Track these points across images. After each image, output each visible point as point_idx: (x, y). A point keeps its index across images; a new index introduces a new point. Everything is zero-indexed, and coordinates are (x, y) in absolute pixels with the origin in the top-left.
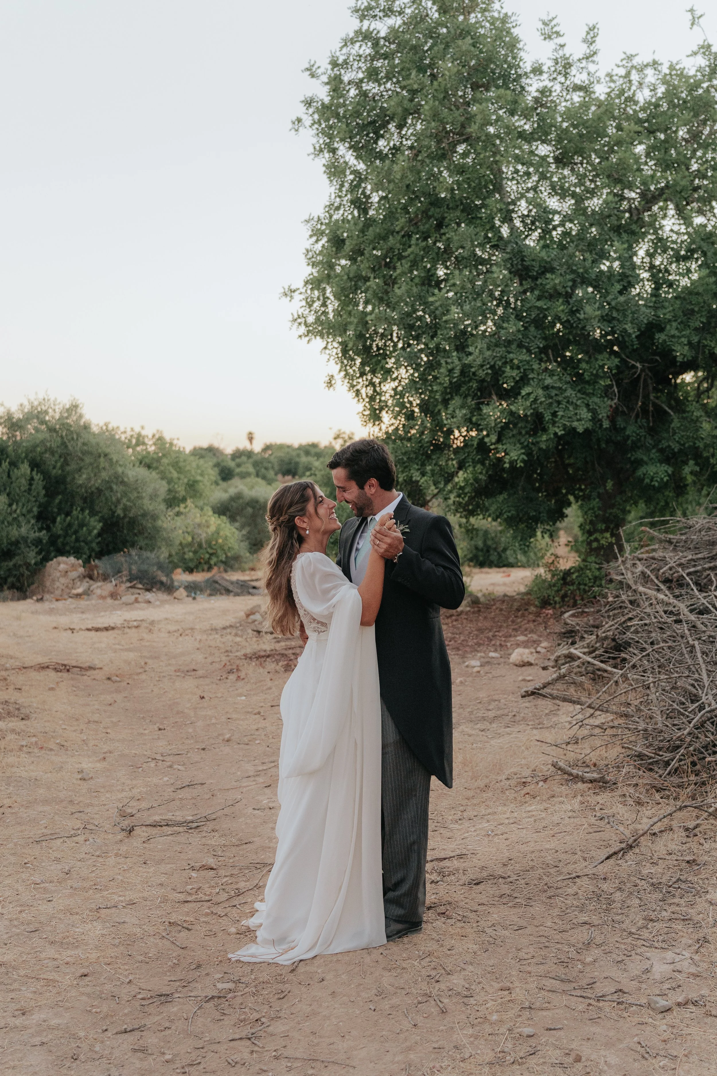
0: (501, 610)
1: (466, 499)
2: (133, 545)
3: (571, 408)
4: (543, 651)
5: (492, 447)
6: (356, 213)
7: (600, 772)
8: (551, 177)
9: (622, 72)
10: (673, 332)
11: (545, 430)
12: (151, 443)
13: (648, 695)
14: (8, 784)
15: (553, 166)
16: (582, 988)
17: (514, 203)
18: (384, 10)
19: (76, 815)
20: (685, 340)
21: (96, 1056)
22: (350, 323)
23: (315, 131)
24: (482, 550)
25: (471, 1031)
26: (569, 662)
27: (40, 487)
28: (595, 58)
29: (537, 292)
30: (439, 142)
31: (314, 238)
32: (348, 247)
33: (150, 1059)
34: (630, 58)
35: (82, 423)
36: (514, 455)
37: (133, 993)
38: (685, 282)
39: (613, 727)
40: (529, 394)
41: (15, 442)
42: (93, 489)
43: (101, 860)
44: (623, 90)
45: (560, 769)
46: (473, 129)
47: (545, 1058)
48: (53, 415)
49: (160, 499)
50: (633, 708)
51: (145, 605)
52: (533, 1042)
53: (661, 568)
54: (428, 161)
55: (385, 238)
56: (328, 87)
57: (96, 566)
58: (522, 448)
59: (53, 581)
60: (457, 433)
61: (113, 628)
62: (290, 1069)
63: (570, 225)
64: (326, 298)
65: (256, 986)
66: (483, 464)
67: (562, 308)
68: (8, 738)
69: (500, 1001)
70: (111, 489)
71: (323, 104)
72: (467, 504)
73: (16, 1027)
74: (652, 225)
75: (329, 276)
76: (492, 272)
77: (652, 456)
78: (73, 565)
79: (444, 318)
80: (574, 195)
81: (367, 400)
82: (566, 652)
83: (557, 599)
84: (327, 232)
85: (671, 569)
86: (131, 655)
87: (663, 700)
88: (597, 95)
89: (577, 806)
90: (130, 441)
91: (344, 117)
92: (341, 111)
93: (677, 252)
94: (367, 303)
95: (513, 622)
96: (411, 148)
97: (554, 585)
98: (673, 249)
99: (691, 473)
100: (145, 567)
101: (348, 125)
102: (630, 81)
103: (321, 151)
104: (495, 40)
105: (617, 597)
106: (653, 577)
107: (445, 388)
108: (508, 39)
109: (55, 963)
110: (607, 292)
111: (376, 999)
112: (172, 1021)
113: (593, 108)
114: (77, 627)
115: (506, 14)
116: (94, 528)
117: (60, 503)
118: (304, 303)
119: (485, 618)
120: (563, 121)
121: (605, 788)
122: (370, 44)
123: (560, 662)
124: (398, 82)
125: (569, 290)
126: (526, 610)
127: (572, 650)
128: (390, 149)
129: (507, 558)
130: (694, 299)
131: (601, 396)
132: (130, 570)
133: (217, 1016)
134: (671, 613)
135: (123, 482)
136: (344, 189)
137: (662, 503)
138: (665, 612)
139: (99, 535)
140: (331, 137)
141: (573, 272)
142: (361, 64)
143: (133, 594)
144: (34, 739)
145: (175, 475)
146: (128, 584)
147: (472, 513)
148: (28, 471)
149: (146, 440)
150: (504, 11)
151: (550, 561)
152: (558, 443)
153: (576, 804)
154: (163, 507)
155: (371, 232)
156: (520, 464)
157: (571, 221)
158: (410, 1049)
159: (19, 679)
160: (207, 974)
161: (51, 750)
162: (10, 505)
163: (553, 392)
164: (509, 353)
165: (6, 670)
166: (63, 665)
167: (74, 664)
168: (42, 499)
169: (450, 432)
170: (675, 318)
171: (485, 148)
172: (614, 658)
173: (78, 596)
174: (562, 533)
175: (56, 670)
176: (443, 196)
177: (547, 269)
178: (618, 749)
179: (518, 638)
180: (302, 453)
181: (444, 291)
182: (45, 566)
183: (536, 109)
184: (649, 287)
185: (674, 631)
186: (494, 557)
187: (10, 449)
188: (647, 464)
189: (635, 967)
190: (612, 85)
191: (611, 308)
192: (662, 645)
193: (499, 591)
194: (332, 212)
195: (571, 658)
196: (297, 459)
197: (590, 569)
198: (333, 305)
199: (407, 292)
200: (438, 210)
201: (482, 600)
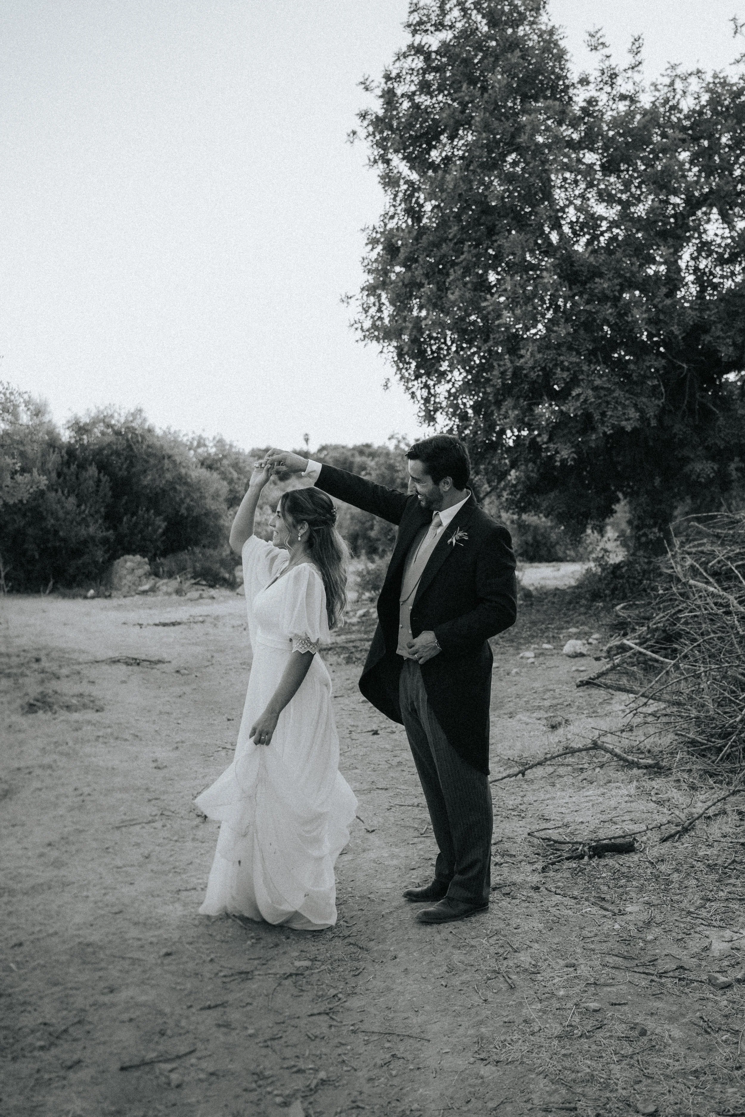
0: (553, 603)
1: (518, 496)
2: (196, 543)
3: (620, 408)
4: (595, 642)
5: (544, 446)
6: (410, 222)
7: (654, 757)
8: (598, 184)
9: (667, 81)
10: (719, 333)
11: (594, 429)
12: (211, 444)
13: (699, 684)
14: (87, 773)
15: (600, 173)
16: (644, 965)
17: (562, 210)
18: (435, 25)
19: (153, 802)
20: (729, 341)
21: (182, 1031)
22: (406, 328)
23: (370, 144)
24: (532, 545)
25: (539, 1006)
26: (621, 653)
27: (108, 489)
28: (640, 68)
29: (585, 296)
30: (490, 152)
31: (370, 247)
32: (402, 255)
33: (234, 1033)
34: (673, 67)
35: (146, 427)
36: (565, 453)
37: (215, 971)
38: (729, 284)
39: (666, 715)
40: (579, 395)
41: (82, 445)
42: (158, 490)
43: (178, 844)
44: (668, 98)
45: (616, 755)
46: (522, 139)
47: (611, 1031)
48: (119, 420)
49: (221, 499)
50: (685, 696)
51: (210, 601)
52: (599, 1016)
53: (710, 562)
54: (479, 170)
55: (437, 245)
56: (382, 100)
57: (162, 564)
58: (572, 447)
59: (121, 578)
60: (509, 433)
61: (179, 624)
62: (367, 1043)
63: (618, 231)
64: (381, 304)
65: (331, 964)
66: (535, 463)
67: (610, 311)
68: (84, 729)
69: (565, 977)
70: (175, 489)
71: (377, 117)
72: (519, 502)
73: (105, 1004)
74: (696, 229)
75: (384, 283)
76: (542, 277)
77: (698, 453)
78: (139, 563)
79: (497, 323)
80: (620, 202)
81: (422, 402)
82: (618, 643)
83: (607, 592)
84: (382, 240)
85: (719, 562)
86: (198, 649)
87: (714, 689)
88: (642, 104)
89: (633, 791)
90: (191, 443)
91: (398, 129)
92: (395, 124)
93: (721, 255)
94: (421, 308)
95: (565, 614)
96: (462, 158)
97: (605, 579)
98: (717, 252)
99: (737, 469)
100: (208, 564)
101: (401, 137)
102: (674, 90)
103: (375, 162)
104: (543, 52)
105: (667, 589)
106: (702, 570)
107: (498, 389)
108: (555, 51)
109: (139, 943)
110: (654, 296)
111: (447, 975)
112: (253, 998)
113: (638, 117)
114: (145, 623)
115: (553, 27)
116: (159, 527)
117: (126, 503)
118: (360, 309)
119: (538, 611)
120: (609, 129)
121: (660, 773)
122: (422, 58)
123: (613, 653)
124: (449, 94)
125: (617, 294)
126: (577, 603)
127: (625, 642)
128: (443, 159)
129: (556, 553)
130: (738, 301)
131: (649, 397)
132: (194, 568)
133: (296, 992)
134: (721, 605)
135: (186, 483)
136: (398, 199)
137: (708, 499)
138: (716, 604)
139: (164, 534)
140: (385, 149)
141: (620, 276)
142: (414, 78)
143: (197, 590)
144: (109, 730)
145: (235, 475)
146: (193, 581)
147: (523, 510)
148: (96, 474)
149: (207, 443)
150: (551, 24)
151: (600, 555)
152: (607, 442)
153: (632, 788)
154: (224, 506)
155: (424, 240)
156: (570, 463)
157: (618, 227)
158: (481, 1023)
159: (93, 673)
160: (285, 953)
161: (126, 740)
162: (79, 506)
163: (603, 393)
164: (560, 355)
165: (79, 664)
166: (133, 659)
167: (144, 657)
168: (109, 500)
169: (503, 432)
170: (720, 320)
171: (534, 157)
172: (665, 649)
173: (144, 592)
174: (609, 528)
175: (127, 664)
176: (493, 204)
177: (596, 273)
178: (671, 736)
179: (571, 630)
180: (357, 454)
181: (496, 296)
182: (112, 565)
183: (584, 118)
184: (694, 289)
185: (724, 623)
186: (544, 552)
187: (78, 452)
188: (692, 460)
189: (695, 945)
190: (657, 94)
191: (659, 311)
192: (712, 635)
193: (551, 584)
194: (386, 221)
195: (623, 649)
196: (351, 459)
197: (639, 563)
198: (388, 310)
199: (460, 297)
200: (489, 218)
201: (534, 593)
